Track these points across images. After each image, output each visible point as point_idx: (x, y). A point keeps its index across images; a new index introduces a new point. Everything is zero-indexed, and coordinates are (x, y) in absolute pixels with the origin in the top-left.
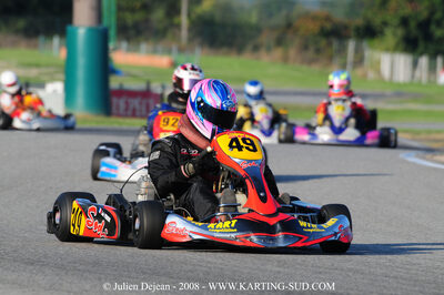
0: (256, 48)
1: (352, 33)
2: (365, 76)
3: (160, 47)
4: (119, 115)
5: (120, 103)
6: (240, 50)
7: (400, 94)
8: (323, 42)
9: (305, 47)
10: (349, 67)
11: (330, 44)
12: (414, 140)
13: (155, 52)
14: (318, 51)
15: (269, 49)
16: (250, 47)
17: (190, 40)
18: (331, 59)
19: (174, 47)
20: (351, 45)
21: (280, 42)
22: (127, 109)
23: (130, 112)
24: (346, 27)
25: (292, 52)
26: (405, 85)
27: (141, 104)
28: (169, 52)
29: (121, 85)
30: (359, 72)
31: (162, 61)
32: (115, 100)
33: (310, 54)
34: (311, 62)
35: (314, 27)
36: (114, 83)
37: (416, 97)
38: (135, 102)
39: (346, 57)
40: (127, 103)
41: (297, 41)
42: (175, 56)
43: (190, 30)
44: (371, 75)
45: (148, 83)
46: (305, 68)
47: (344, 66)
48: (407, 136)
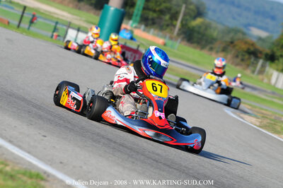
0: (211, 49)
1: (263, 57)
2: (263, 80)
3: (161, 34)
6: (202, 48)
7: (275, 93)
8: (247, 56)
9: (237, 56)
10: (256, 73)
11: (249, 58)
13: (158, 35)
14: (242, 60)
15: (217, 52)
16: (208, 47)
17: (178, 35)
18: (248, 66)
19: (168, 35)
20: (261, 62)
21: (224, 50)
24: (261, 53)
25: (229, 56)
26: (281, 90)
28: (165, 37)
30: (260, 77)
31: (160, 41)
33: (238, 60)
34: (237, 65)
35: (244, 47)
37: (282, 97)
39: (255, 67)
41: (233, 52)
42: (167, 41)
43: (180, 30)
44: (266, 80)
45: (138, 46)
46: (233, 67)
47: (253, 72)
48: (249, 107)
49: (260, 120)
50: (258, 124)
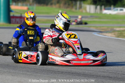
0: (51, 4)
2: (82, 12)
4: (13, 23)
5: (13, 20)
6: (47, 4)
7: (92, 16)
8: (70, 2)
9: (65, 4)
11: (72, 3)
12: (96, 29)
13: (23, 5)
14: (69, 5)
15: (55, 4)
17: (33, 2)
19: (28, 4)
21: (58, 2)
22: (15, 22)
23: (16, 23)
25: (62, 5)
26: (93, 14)
27: (19, 20)
29: (14, 15)
30: (80, 10)
31: (25, 8)
32: (12, 19)
33: (67, 5)
34: (67, 8)
36: (12, 14)
37: (96, 17)
38: (18, 20)
40: (15, 20)
41: (63, 2)
42: (29, 7)
44: (84, 11)
45: (21, 14)
46: (65, 9)
47: (76, 9)
48: (94, 28)
49: (113, 34)
50: (114, 36)
